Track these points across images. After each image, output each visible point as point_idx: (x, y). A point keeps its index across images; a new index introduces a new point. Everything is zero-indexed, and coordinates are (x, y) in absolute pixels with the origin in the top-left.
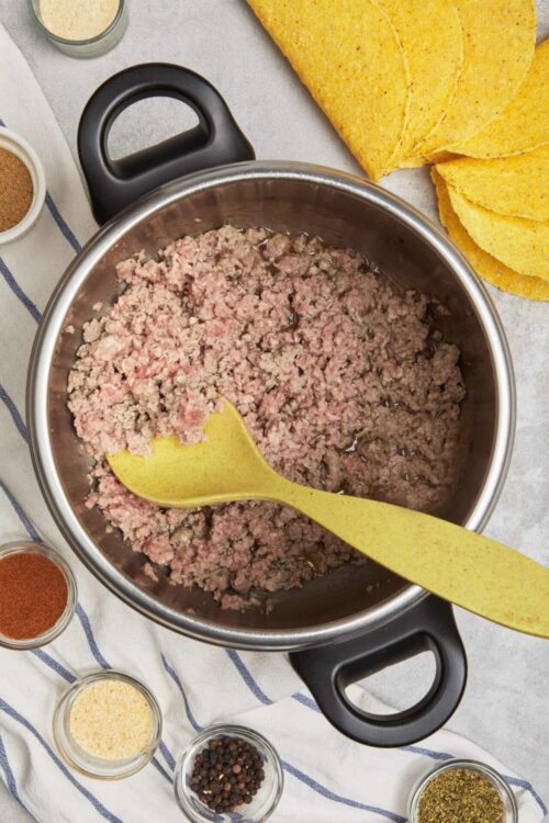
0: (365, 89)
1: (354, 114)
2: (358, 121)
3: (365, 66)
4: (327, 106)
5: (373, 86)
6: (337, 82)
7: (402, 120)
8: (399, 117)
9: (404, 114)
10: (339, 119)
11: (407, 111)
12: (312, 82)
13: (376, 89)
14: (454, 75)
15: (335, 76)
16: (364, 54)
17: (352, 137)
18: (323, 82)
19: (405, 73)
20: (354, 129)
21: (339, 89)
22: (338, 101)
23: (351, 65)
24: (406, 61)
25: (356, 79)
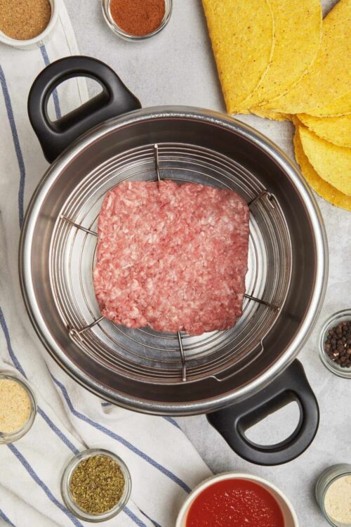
0: (243, 54)
1: (232, 67)
2: (233, 72)
3: (249, 40)
4: (217, 56)
5: (249, 55)
6: (229, 44)
7: (258, 81)
8: (257, 79)
9: (260, 78)
10: (222, 67)
11: (263, 77)
12: (214, 38)
13: (250, 56)
14: (303, 72)
15: (229, 39)
16: (251, 32)
17: (225, 81)
18: (221, 41)
19: (270, 53)
20: (228, 77)
21: (229, 48)
22: (225, 55)
23: (240, 36)
24: (273, 46)
25: (241, 46)
